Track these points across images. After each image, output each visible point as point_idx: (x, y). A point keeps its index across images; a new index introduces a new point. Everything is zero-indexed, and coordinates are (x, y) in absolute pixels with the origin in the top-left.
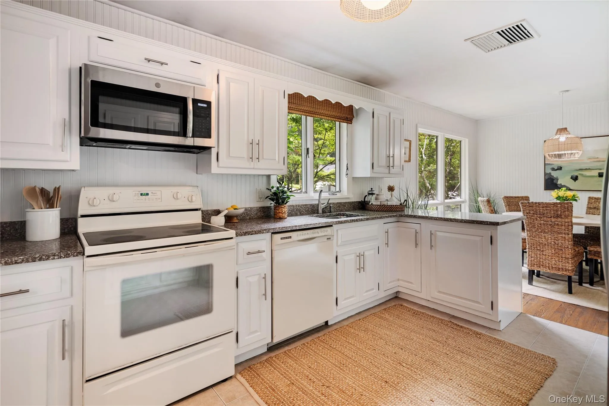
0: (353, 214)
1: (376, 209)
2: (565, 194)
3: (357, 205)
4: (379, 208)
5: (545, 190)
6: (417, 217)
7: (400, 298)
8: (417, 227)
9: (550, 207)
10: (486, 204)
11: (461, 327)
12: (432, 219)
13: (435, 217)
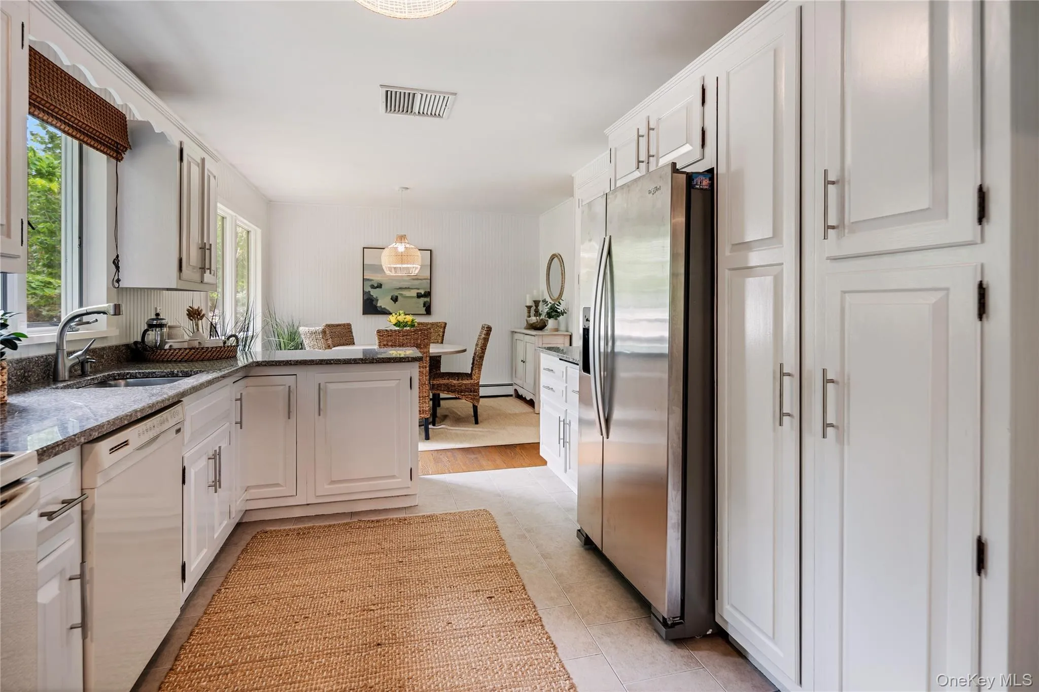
0: (154, 373)
1: (187, 357)
2: (405, 318)
3: (124, 354)
4: (193, 354)
5: (363, 314)
6: (293, 363)
7: (246, 522)
8: (290, 380)
9: (410, 336)
10: (321, 337)
11: (378, 521)
12: (321, 364)
13: (328, 360)
